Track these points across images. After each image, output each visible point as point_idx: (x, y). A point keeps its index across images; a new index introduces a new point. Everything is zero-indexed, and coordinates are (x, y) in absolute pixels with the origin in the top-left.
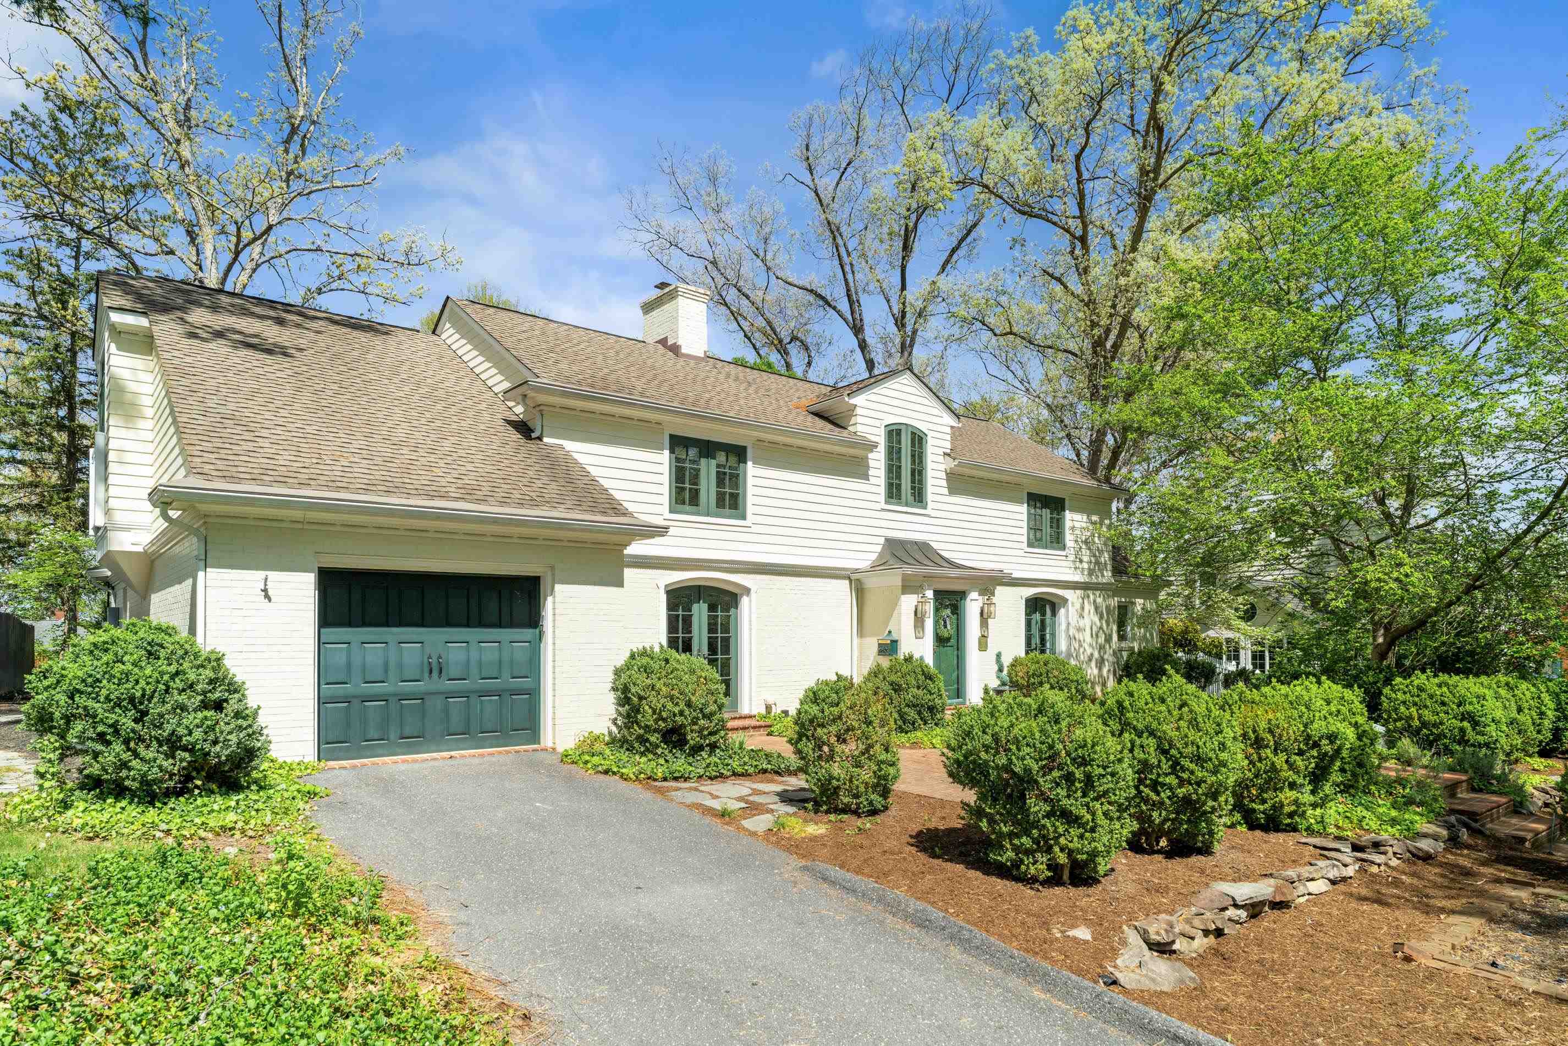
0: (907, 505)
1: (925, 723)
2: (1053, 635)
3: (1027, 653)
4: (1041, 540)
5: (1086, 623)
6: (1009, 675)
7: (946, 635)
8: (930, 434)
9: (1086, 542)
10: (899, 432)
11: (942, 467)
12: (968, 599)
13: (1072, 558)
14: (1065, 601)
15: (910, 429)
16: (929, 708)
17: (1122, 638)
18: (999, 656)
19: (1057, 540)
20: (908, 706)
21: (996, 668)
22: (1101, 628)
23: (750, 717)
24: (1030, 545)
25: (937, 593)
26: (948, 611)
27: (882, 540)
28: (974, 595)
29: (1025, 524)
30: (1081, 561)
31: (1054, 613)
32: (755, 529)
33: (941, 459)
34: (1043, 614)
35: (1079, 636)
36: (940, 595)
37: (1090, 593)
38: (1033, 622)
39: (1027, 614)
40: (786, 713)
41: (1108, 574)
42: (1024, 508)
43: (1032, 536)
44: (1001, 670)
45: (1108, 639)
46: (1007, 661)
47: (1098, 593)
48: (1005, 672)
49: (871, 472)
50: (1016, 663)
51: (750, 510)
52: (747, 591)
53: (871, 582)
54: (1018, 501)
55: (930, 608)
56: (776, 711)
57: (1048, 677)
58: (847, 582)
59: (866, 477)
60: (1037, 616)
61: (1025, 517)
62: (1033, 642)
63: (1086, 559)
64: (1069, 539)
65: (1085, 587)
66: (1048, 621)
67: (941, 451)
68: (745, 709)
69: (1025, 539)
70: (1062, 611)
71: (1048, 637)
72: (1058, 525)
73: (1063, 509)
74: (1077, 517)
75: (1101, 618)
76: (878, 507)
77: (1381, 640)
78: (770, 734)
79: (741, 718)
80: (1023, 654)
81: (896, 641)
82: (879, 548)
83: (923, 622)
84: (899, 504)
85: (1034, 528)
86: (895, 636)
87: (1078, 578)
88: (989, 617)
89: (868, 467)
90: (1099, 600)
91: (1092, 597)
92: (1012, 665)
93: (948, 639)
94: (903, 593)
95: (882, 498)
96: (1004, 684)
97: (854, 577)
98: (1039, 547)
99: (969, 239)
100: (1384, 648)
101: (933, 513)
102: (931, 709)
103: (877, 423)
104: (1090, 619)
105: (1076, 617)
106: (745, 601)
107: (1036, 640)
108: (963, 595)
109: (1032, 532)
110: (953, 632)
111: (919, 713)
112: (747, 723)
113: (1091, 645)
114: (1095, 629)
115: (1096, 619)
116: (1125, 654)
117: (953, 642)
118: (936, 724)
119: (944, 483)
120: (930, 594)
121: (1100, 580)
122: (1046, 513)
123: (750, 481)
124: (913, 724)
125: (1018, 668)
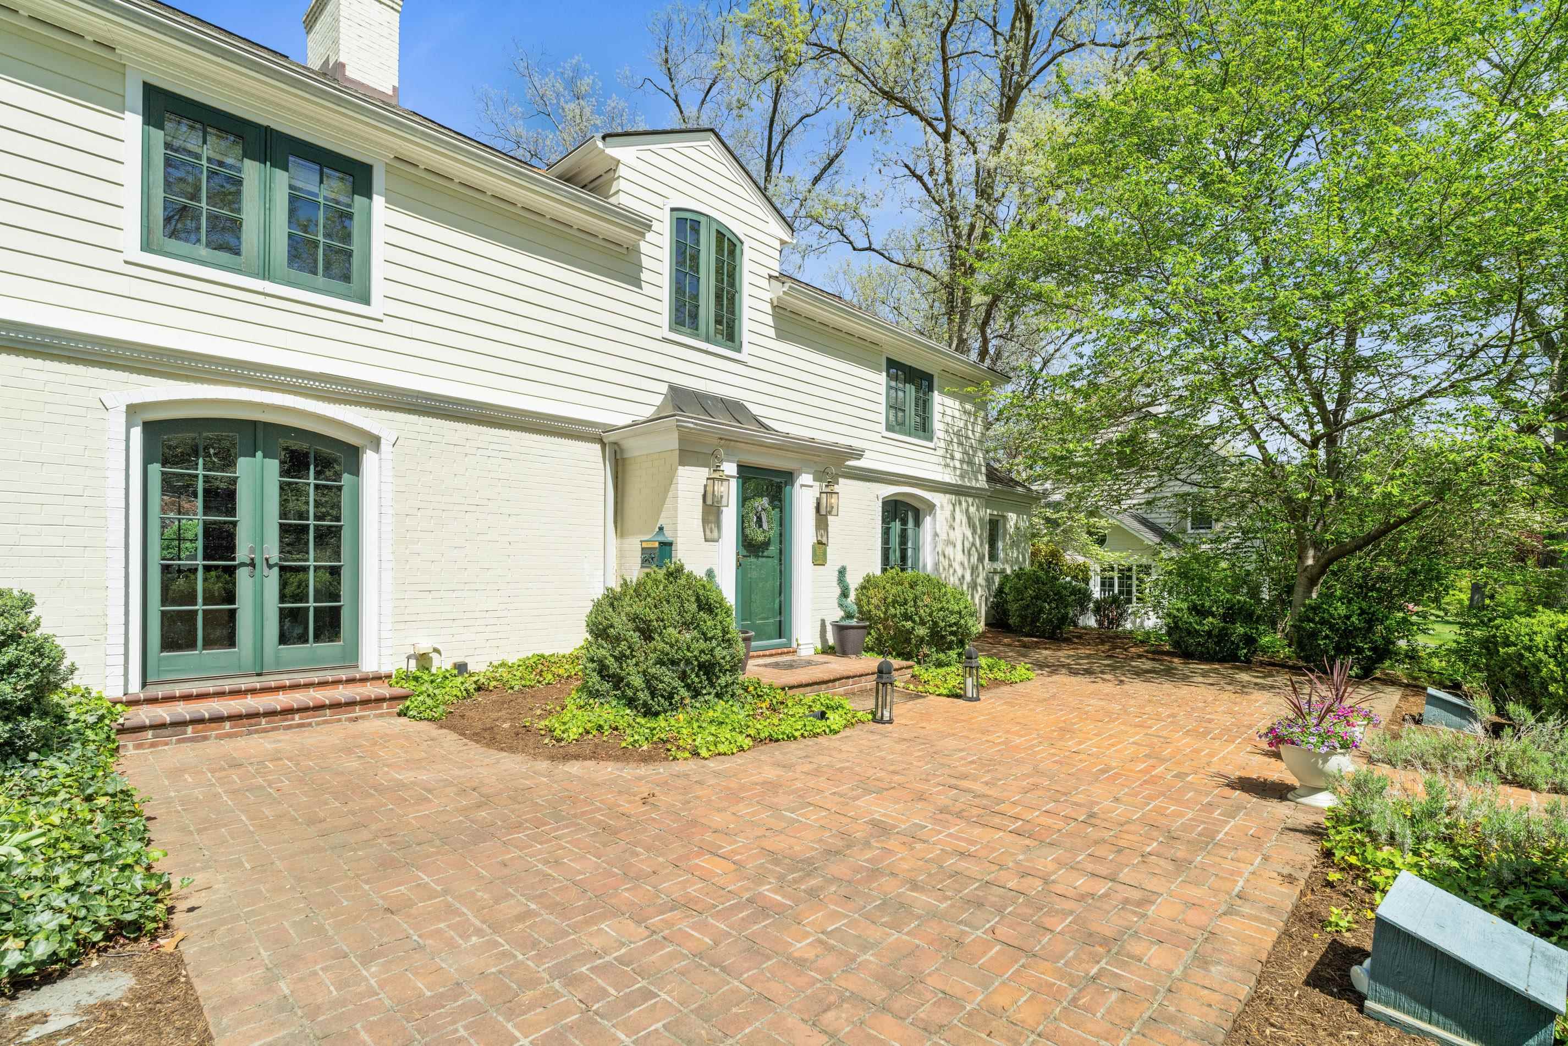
0: (708, 340)
1: (696, 694)
2: (916, 549)
3: (884, 570)
4: (903, 424)
5: (957, 535)
6: (858, 602)
7: (761, 538)
8: (747, 243)
9: (957, 434)
10: (695, 226)
11: (767, 296)
12: (798, 483)
13: (941, 452)
14: (931, 507)
15: (714, 227)
16: (701, 666)
17: (993, 557)
18: (842, 572)
19: (924, 428)
20: (660, 662)
21: (837, 591)
22: (973, 544)
23: (378, 678)
24: (889, 428)
25: (742, 468)
26: (765, 501)
27: (664, 388)
28: (806, 478)
29: (883, 399)
30: (953, 458)
31: (918, 523)
32: (389, 324)
33: (764, 283)
34: (904, 522)
35: (949, 551)
36: (747, 473)
37: (963, 499)
38: (892, 532)
39: (884, 521)
40: (461, 668)
41: (982, 478)
42: (882, 378)
43: (892, 418)
44: (845, 594)
45: (981, 559)
46: (854, 581)
47: (970, 500)
48: (852, 596)
49: (645, 276)
50: (868, 584)
51: (378, 288)
52: (376, 442)
53: (635, 447)
54: (875, 367)
55: (730, 492)
56: (441, 664)
57: (915, 605)
58: (598, 447)
59: (636, 282)
60: (896, 526)
61: (883, 390)
62: (892, 558)
63: (958, 456)
64: (938, 425)
65: (956, 491)
66: (910, 532)
67: (765, 272)
68: (370, 663)
69: (882, 419)
70: (928, 520)
71: (910, 552)
72: (924, 407)
73: (931, 389)
74: (949, 402)
75: (974, 532)
76: (658, 333)
77: (1310, 562)
78: (402, 714)
79: (364, 680)
80: (878, 572)
81: (670, 544)
82: (658, 400)
83: (718, 513)
84: (696, 336)
85: (894, 407)
86: (668, 536)
87: (948, 477)
88: (830, 513)
89: (640, 267)
90: (972, 510)
91: (964, 504)
92: (863, 587)
93: (766, 544)
94: (682, 463)
95: (664, 319)
96: (849, 616)
97: (610, 437)
98: (900, 432)
99: (831, 171)
100: (1315, 571)
101: (751, 361)
102: (709, 669)
103: (658, 200)
104: (962, 531)
105: (946, 528)
106: (369, 459)
107: (895, 556)
108: (789, 477)
109: (892, 412)
110: (773, 534)
111: (683, 676)
112: (370, 690)
113: (962, 564)
114: (967, 545)
115: (969, 533)
116: (997, 579)
117: (773, 549)
118: (719, 696)
119: (769, 320)
120: (730, 468)
121: (974, 484)
122: (911, 389)
123: (379, 235)
124: (670, 697)
125: (871, 592)
